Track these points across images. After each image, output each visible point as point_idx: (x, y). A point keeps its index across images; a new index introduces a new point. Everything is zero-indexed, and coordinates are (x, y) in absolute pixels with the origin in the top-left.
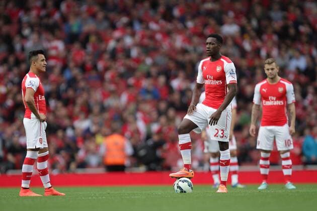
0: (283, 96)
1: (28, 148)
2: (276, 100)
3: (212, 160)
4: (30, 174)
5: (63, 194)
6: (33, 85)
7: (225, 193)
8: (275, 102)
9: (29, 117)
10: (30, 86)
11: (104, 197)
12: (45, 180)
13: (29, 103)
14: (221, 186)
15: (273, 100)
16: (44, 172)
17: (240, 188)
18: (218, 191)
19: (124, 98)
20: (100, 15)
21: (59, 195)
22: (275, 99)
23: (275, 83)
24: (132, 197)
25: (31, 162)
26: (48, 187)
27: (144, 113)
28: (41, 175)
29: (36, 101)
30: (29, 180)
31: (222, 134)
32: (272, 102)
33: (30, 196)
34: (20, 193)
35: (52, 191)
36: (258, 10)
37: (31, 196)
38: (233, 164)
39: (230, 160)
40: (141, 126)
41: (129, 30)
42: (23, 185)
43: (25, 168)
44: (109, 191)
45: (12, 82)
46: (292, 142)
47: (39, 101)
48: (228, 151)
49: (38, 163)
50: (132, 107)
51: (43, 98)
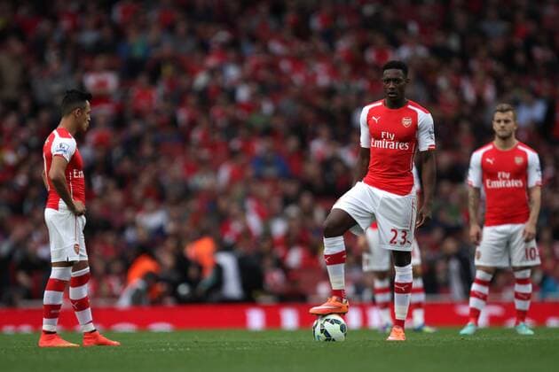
0: (522, 172)
1: (52, 261)
2: (510, 179)
3: (378, 284)
4: (58, 307)
5: (115, 342)
6: (65, 151)
7: (401, 341)
8: (509, 182)
9: (56, 207)
10: (60, 153)
11: (188, 349)
12: (84, 319)
13: (57, 183)
14: (395, 328)
15: (505, 179)
16: (81, 305)
17: (428, 333)
18: (390, 338)
19: (225, 174)
20: (182, 27)
21: (109, 344)
22: (508, 176)
23: (508, 149)
24: (238, 348)
25: (60, 286)
26: (90, 330)
27: (259, 200)
28: (76, 310)
29: (68, 179)
30: (56, 317)
31: (404, 237)
32: (504, 182)
33: (58, 345)
34: (41, 340)
35: (95, 337)
36: (461, 19)
37: (59, 347)
38: (417, 291)
39: (411, 283)
40: (254, 222)
41: (232, 54)
42: (45, 327)
43: (49, 297)
44: (197, 337)
45: (26, 145)
46: (537, 253)
47: (73, 179)
48: (410, 267)
49: (71, 288)
50: (239, 190)
51: (81, 175)
